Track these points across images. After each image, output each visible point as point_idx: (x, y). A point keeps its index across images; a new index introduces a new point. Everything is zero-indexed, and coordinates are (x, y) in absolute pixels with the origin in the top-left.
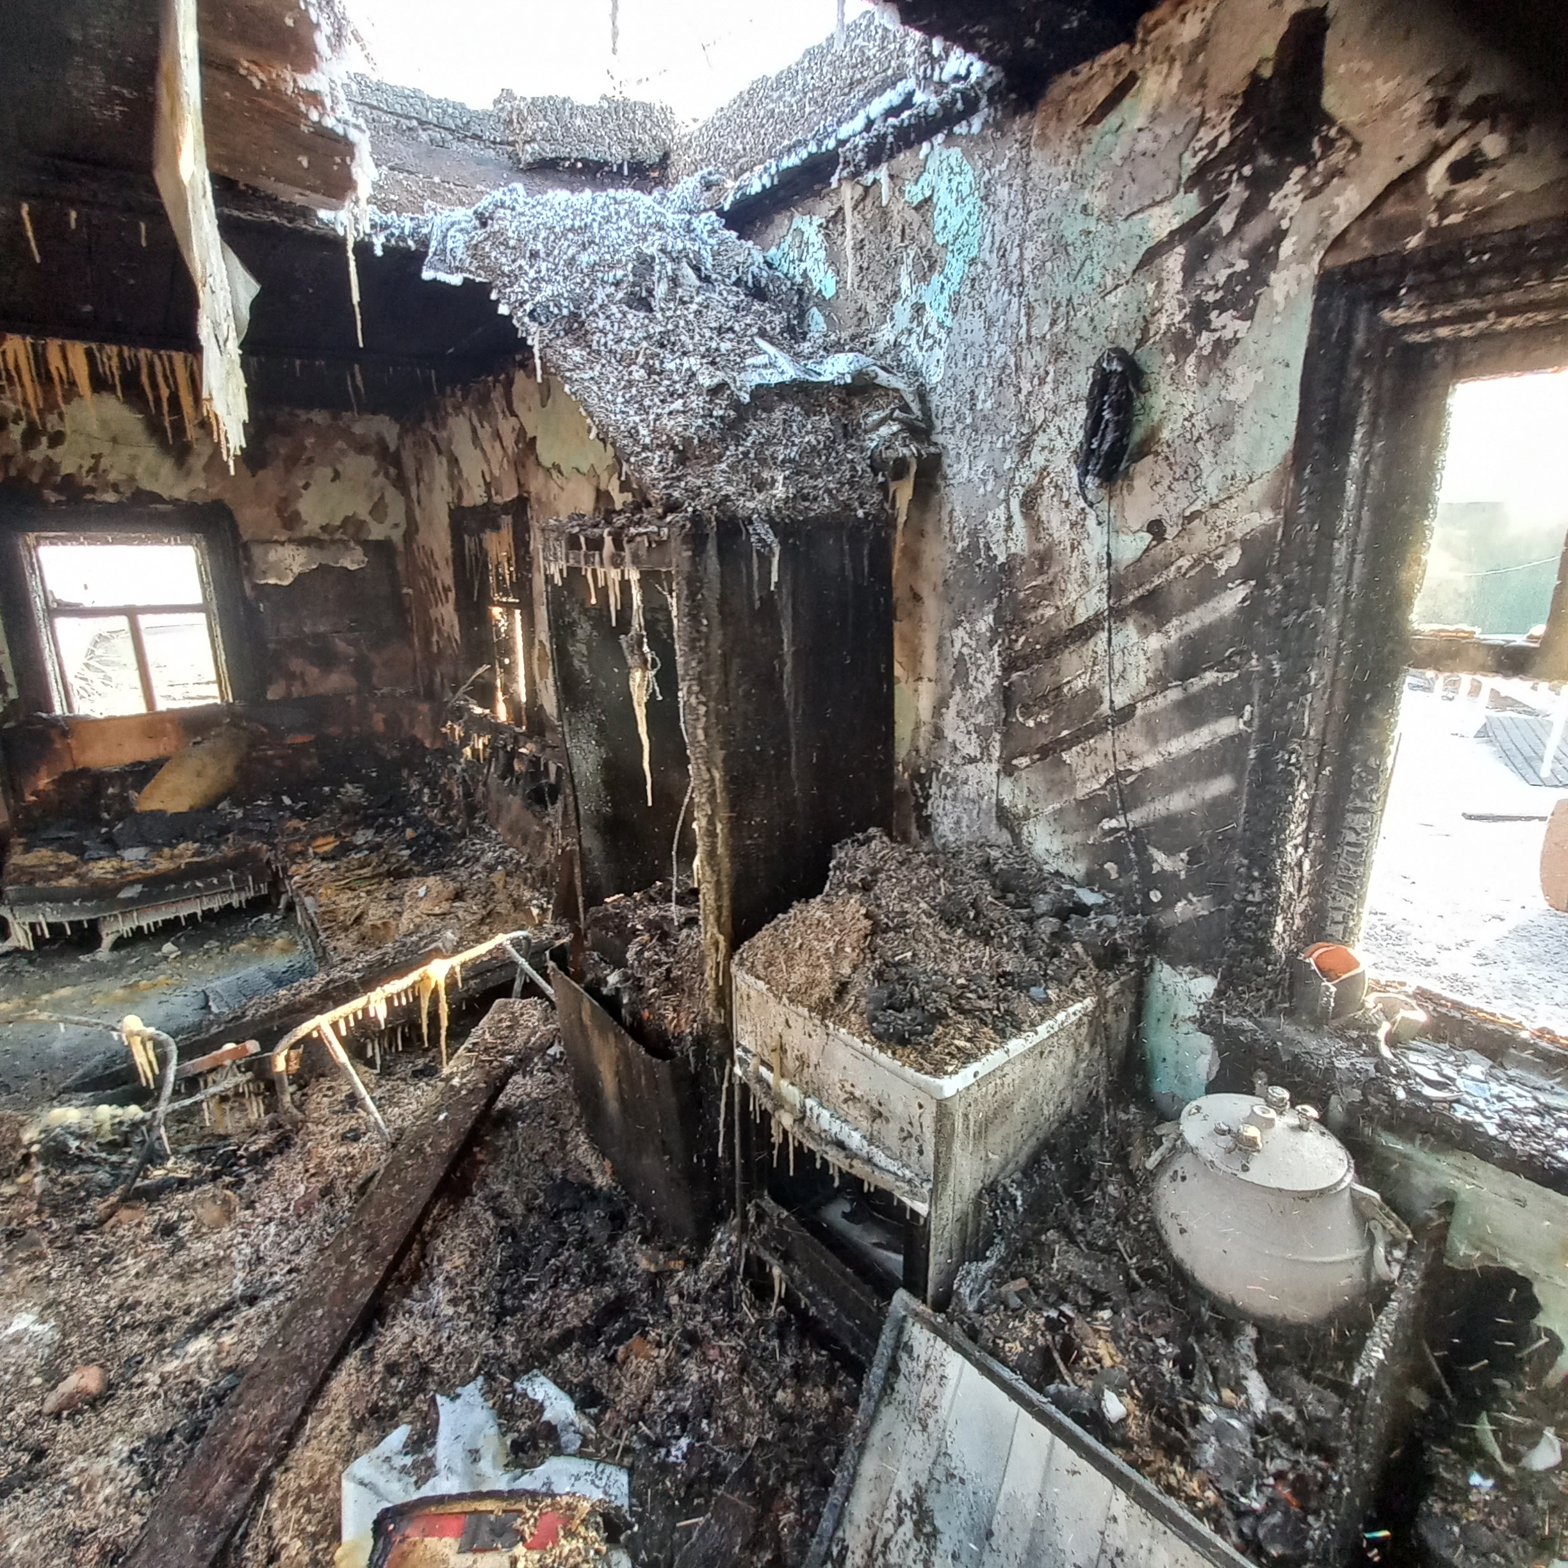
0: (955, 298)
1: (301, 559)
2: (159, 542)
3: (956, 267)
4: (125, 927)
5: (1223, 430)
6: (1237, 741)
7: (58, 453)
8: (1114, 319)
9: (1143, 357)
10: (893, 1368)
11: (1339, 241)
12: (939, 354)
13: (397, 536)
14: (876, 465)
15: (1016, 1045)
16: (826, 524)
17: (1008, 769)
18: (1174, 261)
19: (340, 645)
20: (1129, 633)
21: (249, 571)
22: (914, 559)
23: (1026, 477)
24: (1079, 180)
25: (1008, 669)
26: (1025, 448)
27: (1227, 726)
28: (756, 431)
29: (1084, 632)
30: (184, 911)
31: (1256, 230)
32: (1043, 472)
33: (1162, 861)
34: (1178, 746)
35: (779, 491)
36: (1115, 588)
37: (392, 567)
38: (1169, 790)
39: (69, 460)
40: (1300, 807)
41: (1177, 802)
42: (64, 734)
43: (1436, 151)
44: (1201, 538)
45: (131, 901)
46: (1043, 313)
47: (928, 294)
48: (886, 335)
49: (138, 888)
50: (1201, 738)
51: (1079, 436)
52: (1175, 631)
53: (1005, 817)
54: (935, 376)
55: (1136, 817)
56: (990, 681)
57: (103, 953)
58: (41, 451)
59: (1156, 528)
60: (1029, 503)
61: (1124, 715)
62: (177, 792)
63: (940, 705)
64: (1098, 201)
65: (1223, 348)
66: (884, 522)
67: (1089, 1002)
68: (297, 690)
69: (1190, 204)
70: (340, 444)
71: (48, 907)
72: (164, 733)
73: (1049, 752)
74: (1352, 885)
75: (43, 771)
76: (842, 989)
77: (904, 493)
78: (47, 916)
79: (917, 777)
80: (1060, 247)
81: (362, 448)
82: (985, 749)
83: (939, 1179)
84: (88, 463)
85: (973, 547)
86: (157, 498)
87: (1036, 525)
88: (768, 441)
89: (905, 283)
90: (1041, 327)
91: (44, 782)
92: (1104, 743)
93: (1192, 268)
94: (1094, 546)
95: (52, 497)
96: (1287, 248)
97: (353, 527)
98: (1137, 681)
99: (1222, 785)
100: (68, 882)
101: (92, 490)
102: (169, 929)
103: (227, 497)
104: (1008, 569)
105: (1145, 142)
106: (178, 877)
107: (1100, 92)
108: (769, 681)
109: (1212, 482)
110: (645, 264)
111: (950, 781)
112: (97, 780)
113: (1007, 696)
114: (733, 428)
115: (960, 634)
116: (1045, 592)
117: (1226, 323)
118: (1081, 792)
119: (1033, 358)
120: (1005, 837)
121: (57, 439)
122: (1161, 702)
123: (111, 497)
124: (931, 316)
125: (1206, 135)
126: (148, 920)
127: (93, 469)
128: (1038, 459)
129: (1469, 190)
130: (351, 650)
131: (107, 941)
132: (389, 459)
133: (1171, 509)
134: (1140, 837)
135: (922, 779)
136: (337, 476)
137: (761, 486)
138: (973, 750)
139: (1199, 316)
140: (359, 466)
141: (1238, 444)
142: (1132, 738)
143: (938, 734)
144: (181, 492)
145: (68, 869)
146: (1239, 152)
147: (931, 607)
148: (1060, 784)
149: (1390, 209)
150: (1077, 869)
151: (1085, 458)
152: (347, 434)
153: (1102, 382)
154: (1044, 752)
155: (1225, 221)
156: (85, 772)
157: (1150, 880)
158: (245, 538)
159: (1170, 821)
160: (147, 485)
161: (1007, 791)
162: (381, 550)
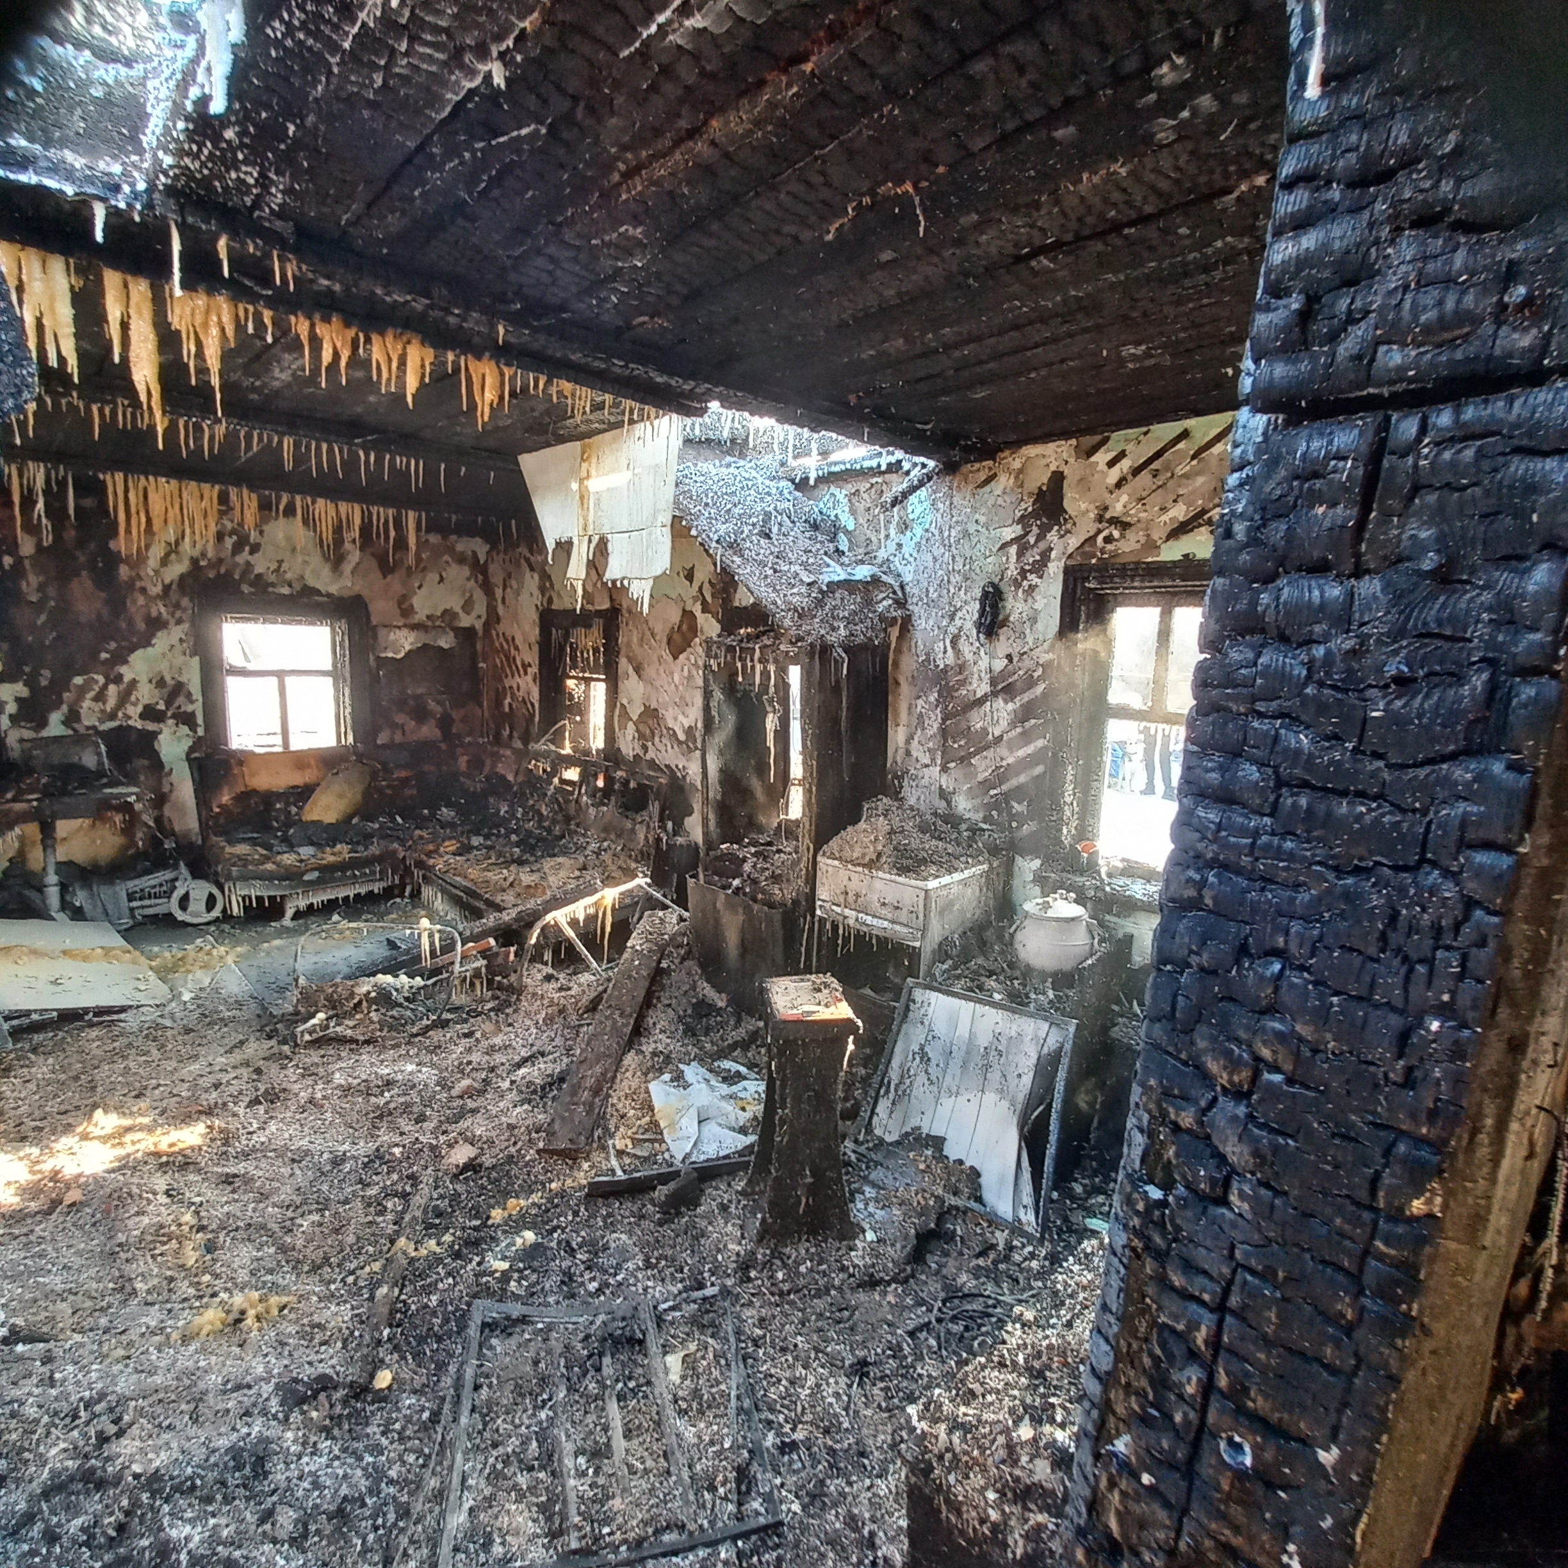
0: (918, 544)
1: (411, 639)
2: (313, 624)
3: (918, 531)
4: (302, 903)
5: (1033, 620)
6: (1044, 748)
7: (252, 559)
8: (990, 569)
9: (1003, 586)
10: (907, 1009)
11: (1070, 556)
12: (910, 568)
13: (479, 625)
14: (882, 618)
15: (957, 876)
16: (863, 647)
17: (944, 769)
18: (1013, 550)
19: (432, 705)
20: (999, 703)
21: (373, 649)
22: (896, 664)
23: (952, 630)
24: (975, 510)
25: (944, 720)
26: (952, 618)
27: (1040, 743)
28: (830, 603)
29: (980, 702)
30: (341, 894)
31: (1042, 545)
32: (960, 629)
33: (1017, 807)
34: (1021, 753)
35: (843, 632)
36: (993, 682)
37: (473, 645)
38: (1017, 774)
39: (261, 564)
40: (1069, 777)
41: (1022, 779)
42: (241, 763)
43: (1099, 531)
44: (1027, 663)
45: (311, 883)
46: (960, 561)
47: (905, 539)
48: (882, 554)
49: (316, 874)
50: (1030, 749)
51: (976, 616)
52: (1018, 701)
53: (943, 794)
54: (908, 578)
55: (1005, 787)
56: (936, 726)
57: (287, 921)
58: (244, 557)
59: (1009, 657)
60: (954, 641)
61: (998, 740)
62: (327, 808)
63: (910, 738)
64: (982, 519)
65: (1032, 588)
66: (886, 645)
67: (985, 867)
68: (398, 738)
69: (1018, 530)
70: (446, 557)
71: (258, 883)
72: (309, 766)
73: (965, 760)
74: (1095, 814)
75: (226, 790)
76: (879, 855)
77: (895, 632)
78: (256, 890)
79: (896, 776)
80: (966, 534)
81: (461, 560)
82: (933, 760)
83: (924, 930)
84: (274, 566)
85: (928, 660)
86: (318, 592)
87: (957, 652)
88: (835, 607)
89: (892, 532)
90: (959, 566)
91: (225, 798)
92: (989, 753)
93: (1020, 554)
94: (984, 664)
95: (246, 589)
96: (1053, 554)
97: (449, 615)
98: (1004, 724)
99: (1039, 769)
100: (270, 866)
101: (273, 585)
102: (330, 907)
103: (366, 593)
104: (945, 671)
105: (1000, 501)
106: (342, 867)
107: (982, 476)
108: (836, 721)
109: (1030, 639)
110: (768, 515)
111: (915, 778)
112: (268, 798)
113: (944, 732)
114: (820, 603)
115: (920, 702)
116: (963, 683)
117: (1033, 578)
118: (980, 778)
119: (956, 579)
120: (944, 804)
121: (255, 549)
122: (1013, 733)
123: (286, 591)
124: (906, 550)
125: (1023, 506)
126: (318, 898)
127: (277, 571)
128: (958, 623)
129: (1109, 547)
130: (439, 709)
131: (290, 913)
132: (479, 569)
133: (1016, 649)
134: (1007, 796)
135: (900, 778)
136: (442, 580)
137: (834, 629)
138: (927, 761)
139: (1023, 573)
140: (458, 574)
141: (1039, 626)
142: (1002, 750)
143: (908, 753)
144: (333, 589)
145: (267, 859)
146: (1035, 515)
147: (905, 688)
148: (969, 776)
149: (1087, 549)
150: (979, 816)
151: (979, 625)
152: (451, 550)
153: (985, 595)
154: (962, 759)
155: (1032, 540)
156: (255, 792)
157: (1012, 817)
158: (374, 620)
159: (1019, 788)
160: (311, 582)
161: (946, 782)
162: (467, 634)
